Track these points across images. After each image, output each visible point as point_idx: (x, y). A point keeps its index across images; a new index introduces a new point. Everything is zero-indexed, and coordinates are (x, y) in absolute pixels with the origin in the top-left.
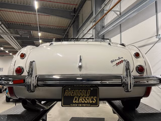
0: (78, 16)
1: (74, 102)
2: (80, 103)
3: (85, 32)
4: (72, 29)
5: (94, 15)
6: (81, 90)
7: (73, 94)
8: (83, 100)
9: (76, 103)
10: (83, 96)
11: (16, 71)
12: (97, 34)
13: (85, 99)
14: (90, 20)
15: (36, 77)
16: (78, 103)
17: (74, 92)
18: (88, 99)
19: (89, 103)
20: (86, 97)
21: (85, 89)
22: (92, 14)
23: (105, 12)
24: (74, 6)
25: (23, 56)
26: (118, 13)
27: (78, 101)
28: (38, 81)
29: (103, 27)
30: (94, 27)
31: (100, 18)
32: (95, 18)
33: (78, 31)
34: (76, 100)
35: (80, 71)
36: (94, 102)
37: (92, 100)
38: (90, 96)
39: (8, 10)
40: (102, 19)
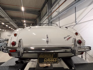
0: (40, 14)
1: (44, 61)
2: (48, 62)
3: (44, 20)
4: (38, 19)
5: (48, 13)
6: (48, 55)
7: (44, 57)
8: (49, 60)
9: (45, 62)
10: (49, 58)
11: (12, 44)
12: (49, 21)
13: (50, 59)
14: (46, 15)
15: (23, 48)
16: (47, 62)
17: (44, 55)
18: (52, 59)
19: (53, 62)
20: (51, 58)
21: (50, 54)
22: (47, 13)
23: (52, 12)
24: (39, 9)
25: (15, 35)
26: (58, 12)
27: (47, 60)
28: (24, 50)
29: (52, 18)
30: (48, 18)
31: (50, 15)
32: (48, 14)
33: (41, 20)
34: (45, 60)
35: (47, 44)
36: (55, 61)
37: (55, 60)
38: (53, 57)
39: (11, 11)
40: (51, 15)
